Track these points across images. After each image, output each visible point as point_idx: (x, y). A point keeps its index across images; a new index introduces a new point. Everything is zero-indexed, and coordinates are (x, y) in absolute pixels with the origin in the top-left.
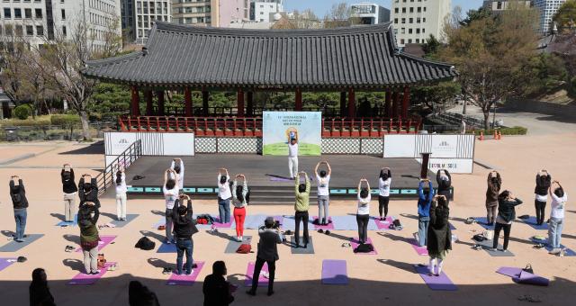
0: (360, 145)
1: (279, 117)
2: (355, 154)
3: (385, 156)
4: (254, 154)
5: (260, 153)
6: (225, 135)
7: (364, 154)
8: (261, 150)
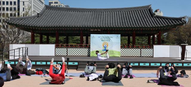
0: (141, 52)
1: (99, 37)
2: (138, 57)
3: (154, 57)
4: (86, 56)
5: (89, 56)
8: (90, 55)
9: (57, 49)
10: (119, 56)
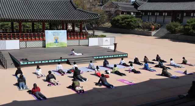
0: (79, 42)
1: (52, 33)
2: (77, 45)
3: (89, 45)
5: (44, 47)
6: (32, 40)
7: (80, 45)
9: (21, 42)
10: (66, 46)
